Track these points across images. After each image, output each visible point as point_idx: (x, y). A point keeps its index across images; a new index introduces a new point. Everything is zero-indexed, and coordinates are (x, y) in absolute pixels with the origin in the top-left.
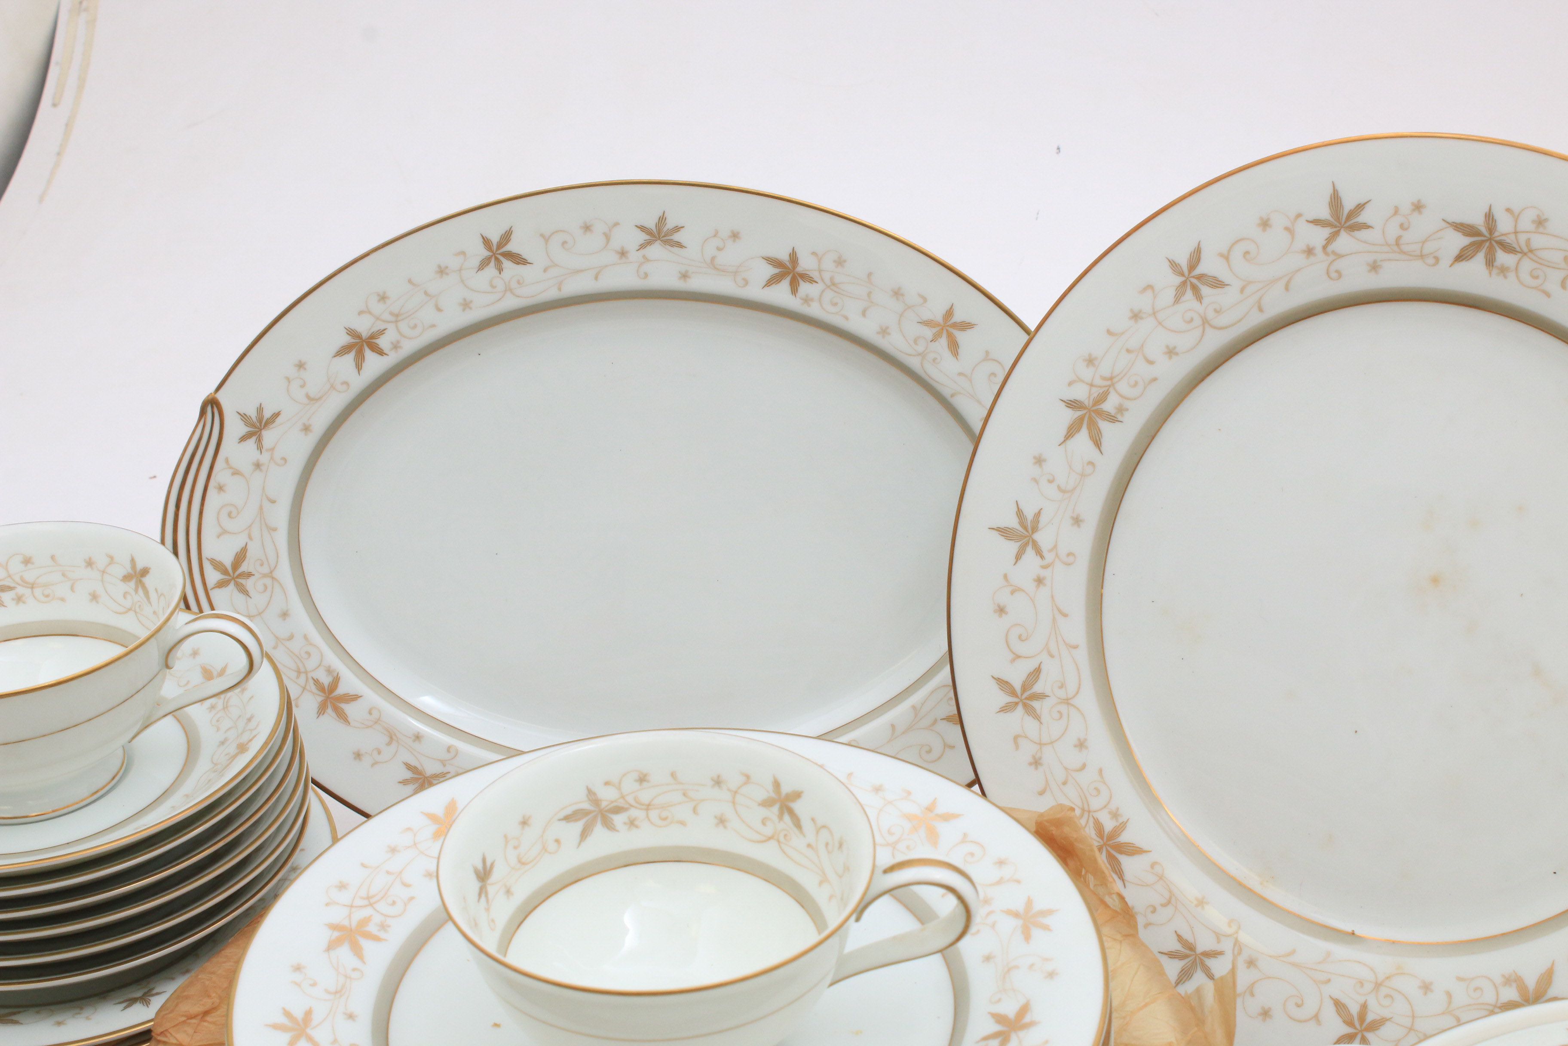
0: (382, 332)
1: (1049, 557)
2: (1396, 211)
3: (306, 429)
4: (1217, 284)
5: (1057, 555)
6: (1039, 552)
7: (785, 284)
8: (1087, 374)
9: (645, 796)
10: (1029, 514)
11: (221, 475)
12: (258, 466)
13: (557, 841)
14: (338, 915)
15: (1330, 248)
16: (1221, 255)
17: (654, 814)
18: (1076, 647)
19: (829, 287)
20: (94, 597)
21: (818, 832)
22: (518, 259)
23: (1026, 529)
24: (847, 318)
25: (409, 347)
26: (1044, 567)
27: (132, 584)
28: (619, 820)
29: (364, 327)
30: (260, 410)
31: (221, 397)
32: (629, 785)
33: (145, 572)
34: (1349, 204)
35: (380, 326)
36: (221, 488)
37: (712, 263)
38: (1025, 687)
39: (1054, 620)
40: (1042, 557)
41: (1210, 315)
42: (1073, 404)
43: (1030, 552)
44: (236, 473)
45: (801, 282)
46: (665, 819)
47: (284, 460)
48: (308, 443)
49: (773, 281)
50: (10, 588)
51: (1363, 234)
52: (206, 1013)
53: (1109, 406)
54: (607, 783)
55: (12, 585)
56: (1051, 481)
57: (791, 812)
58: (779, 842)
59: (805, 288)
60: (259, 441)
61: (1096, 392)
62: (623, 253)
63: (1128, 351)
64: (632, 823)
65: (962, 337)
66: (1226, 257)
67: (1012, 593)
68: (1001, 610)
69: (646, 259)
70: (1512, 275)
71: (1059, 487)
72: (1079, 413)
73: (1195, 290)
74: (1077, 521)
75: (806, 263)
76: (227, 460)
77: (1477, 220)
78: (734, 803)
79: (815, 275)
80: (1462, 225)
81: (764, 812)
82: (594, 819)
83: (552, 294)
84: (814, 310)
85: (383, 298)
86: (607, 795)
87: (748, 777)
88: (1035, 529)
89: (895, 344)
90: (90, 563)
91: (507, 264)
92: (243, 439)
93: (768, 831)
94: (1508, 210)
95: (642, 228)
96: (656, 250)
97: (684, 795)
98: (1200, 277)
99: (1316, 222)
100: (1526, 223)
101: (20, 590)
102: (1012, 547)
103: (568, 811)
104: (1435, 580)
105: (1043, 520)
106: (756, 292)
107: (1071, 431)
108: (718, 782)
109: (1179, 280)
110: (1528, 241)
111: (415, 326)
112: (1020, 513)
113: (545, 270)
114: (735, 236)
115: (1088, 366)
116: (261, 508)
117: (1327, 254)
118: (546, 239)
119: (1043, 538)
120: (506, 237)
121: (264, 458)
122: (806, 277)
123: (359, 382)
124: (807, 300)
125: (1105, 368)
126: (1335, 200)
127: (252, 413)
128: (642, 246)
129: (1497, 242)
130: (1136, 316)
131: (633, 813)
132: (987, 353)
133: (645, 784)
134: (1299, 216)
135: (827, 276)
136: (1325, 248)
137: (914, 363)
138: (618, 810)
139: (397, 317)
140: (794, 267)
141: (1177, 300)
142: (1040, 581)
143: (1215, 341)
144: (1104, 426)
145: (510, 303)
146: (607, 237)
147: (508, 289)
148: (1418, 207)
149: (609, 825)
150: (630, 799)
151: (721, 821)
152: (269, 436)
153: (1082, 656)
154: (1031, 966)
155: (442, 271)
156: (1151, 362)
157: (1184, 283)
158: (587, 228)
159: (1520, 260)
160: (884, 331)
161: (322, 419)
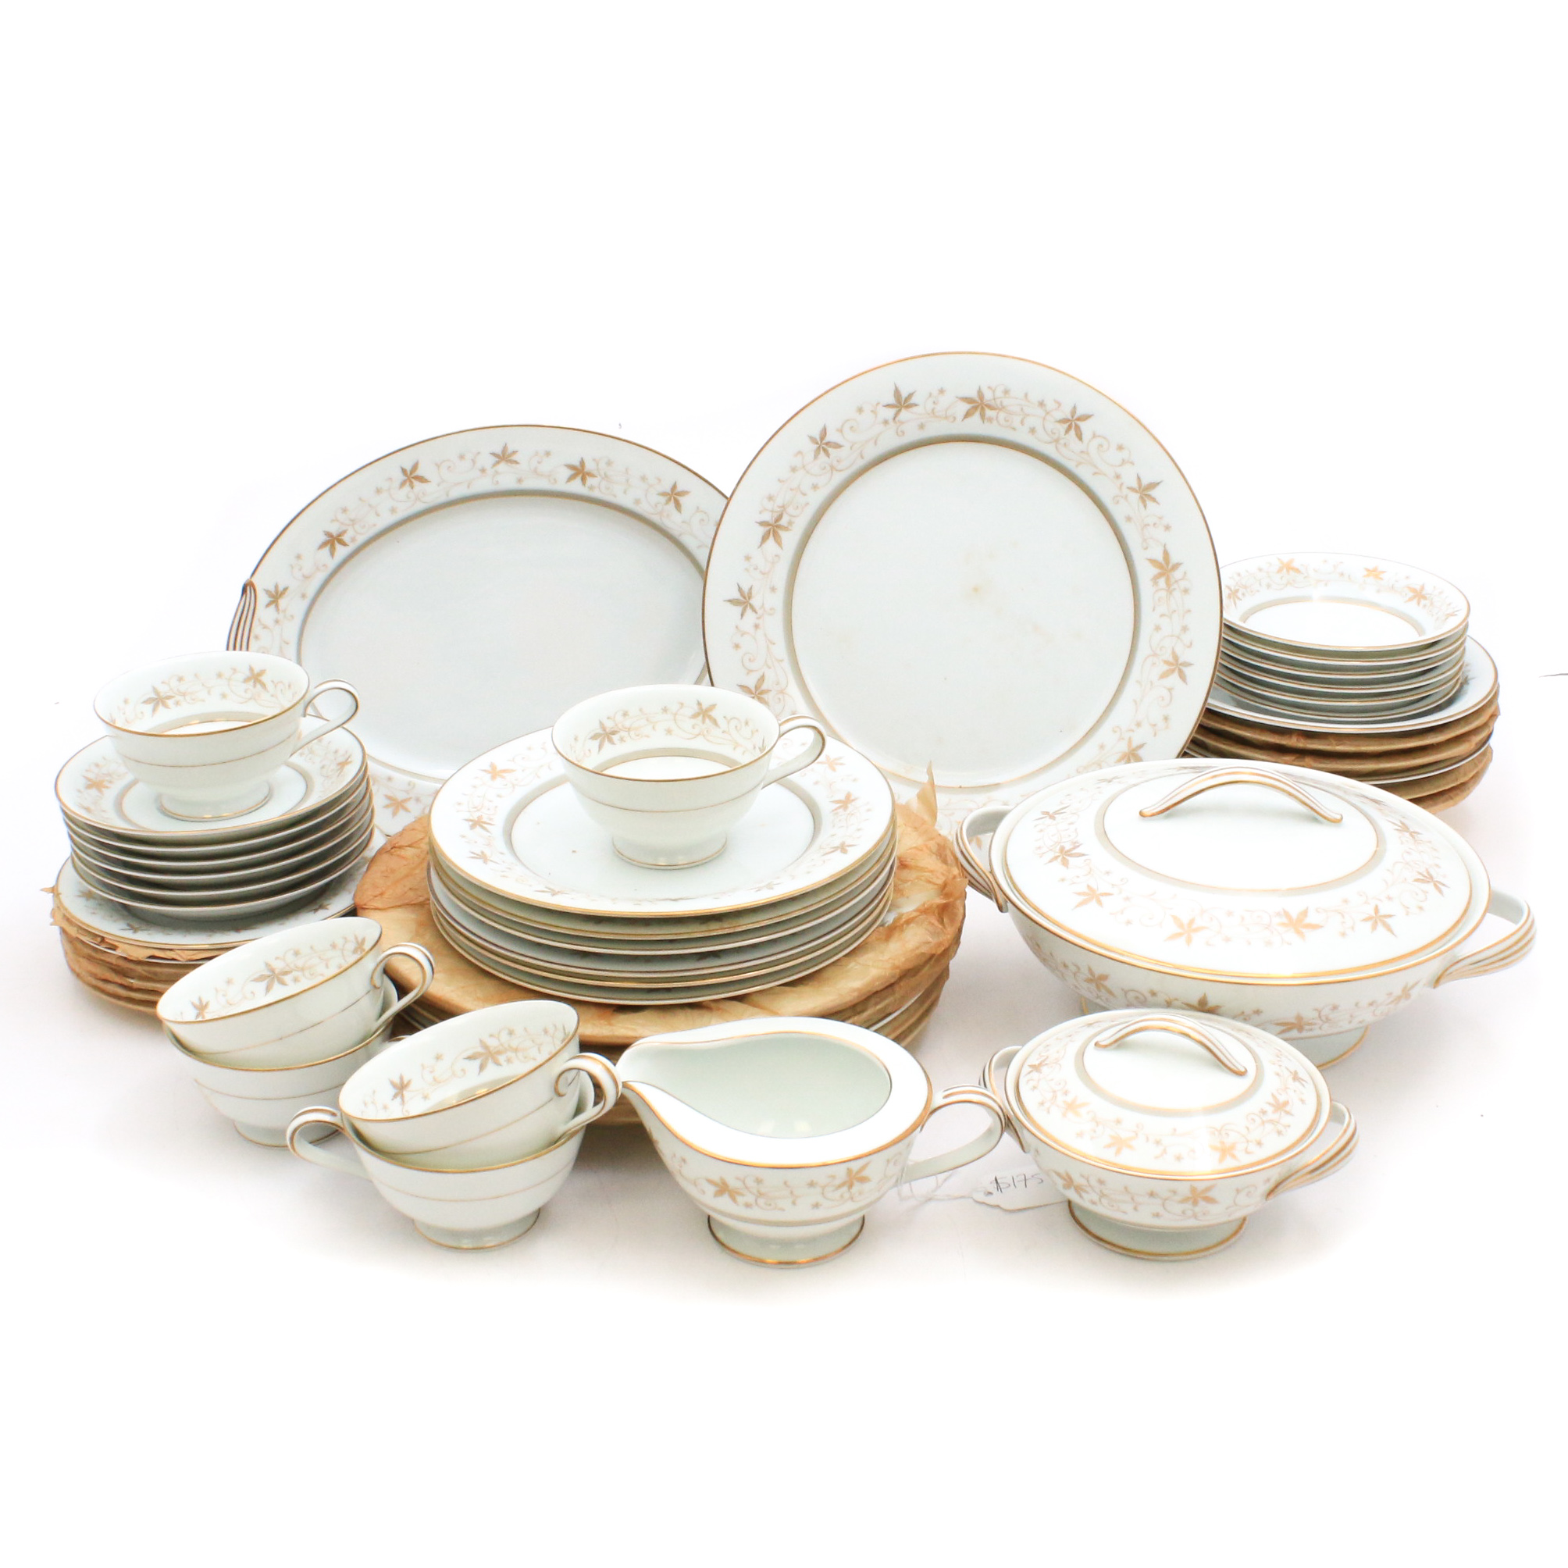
0: (344, 532)
1: (760, 612)
2: (930, 395)
3: (303, 596)
4: (837, 446)
5: (765, 610)
6: (755, 611)
7: (578, 480)
8: (769, 505)
9: (627, 724)
10: (746, 589)
11: (256, 629)
12: (277, 622)
13: (590, 750)
14: (467, 816)
15: (897, 419)
16: (838, 430)
17: (632, 733)
18: (782, 661)
19: (603, 478)
20: (224, 696)
21: (728, 723)
22: (422, 479)
23: (745, 598)
24: (615, 496)
25: (361, 539)
26: (758, 618)
27: (251, 683)
28: (615, 738)
29: (334, 529)
30: (276, 587)
31: (255, 580)
32: (619, 718)
33: (262, 672)
34: (904, 394)
35: (344, 528)
36: (257, 637)
37: (535, 471)
38: (757, 688)
39: (768, 647)
40: (756, 613)
41: (835, 463)
42: (763, 524)
43: (749, 611)
44: (265, 627)
45: (587, 477)
46: (638, 735)
47: (292, 616)
48: (303, 605)
49: (571, 478)
50: (173, 697)
51: (914, 409)
52: (382, 894)
53: (784, 522)
54: (608, 718)
55: (173, 695)
56: (756, 569)
57: (710, 717)
58: (704, 736)
59: (590, 481)
60: (277, 606)
61: (776, 515)
62: (483, 470)
63: (791, 490)
64: (622, 740)
65: (682, 500)
66: (840, 431)
67: (742, 635)
68: (737, 646)
69: (497, 473)
70: (995, 422)
71: (761, 572)
72: (768, 528)
73: (825, 450)
74: (773, 589)
75: (590, 466)
76: (259, 620)
77: (973, 394)
78: (675, 720)
79: (595, 472)
80: (966, 398)
81: (693, 721)
82: (604, 738)
83: (443, 499)
84: (596, 494)
85: (345, 510)
86: (609, 725)
87: (682, 704)
88: (750, 597)
89: (644, 509)
90: (219, 675)
91: (416, 483)
92: (268, 605)
93: (696, 731)
94: (989, 387)
95: (494, 454)
96: (502, 467)
97: (647, 720)
98: (827, 444)
99: (888, 406)
100: (999, 393)
101: (178, 698)
102: (738, 609)
103: (592, 734)
104: (976, 590)
105: (754, 592)
106: (562, 486)
107: (765, 538)
108: (665, 710)
109: (816, 446)
110: (1001, 402)
111: (364, 526)
112: (740, 589)
113: (439, 485)
114: (548, 454)
115: (769, 501)
116: (281, 648)
117: (896, 423)
118: (438, 466)
119: (756, 601)
120: (415, 467)
121: (280, 616)
122: (590, 475)
123: (332, 564)
124: (591, 488)
125: (779, 501)
126: (897, 393)
127: (272, 589)
128: (494, 465)
129: (986, 405)
130: (794, 469)
131: (622, 734)
132: (698, 508)
133: (627, 717)
134: (878, 404)
135: (602, 473)
136: (894, 419)
137: (655, 519)
138: (614, 733)
139: (353, 522)
140: (583, 469)
141: (816, 457)
142: (757, 626)
143: (838, 478)
144: (782, 533)
145: (419, 507)
146: (474, 461)
147: (418, 498)
148: (942, 391)
149: (611, 742)
150: (620, 726)
151: (669, 732)
152: (282, 602)
153: (787, 665)
154: (842, 780)
155: (378, 491)
156: (804, 494)
157: (819, 448)
158: (462, 457)
159: (998, 413)
160: (637, 501)
161: (311, 591)
